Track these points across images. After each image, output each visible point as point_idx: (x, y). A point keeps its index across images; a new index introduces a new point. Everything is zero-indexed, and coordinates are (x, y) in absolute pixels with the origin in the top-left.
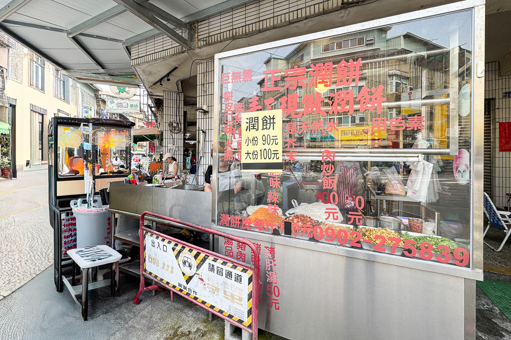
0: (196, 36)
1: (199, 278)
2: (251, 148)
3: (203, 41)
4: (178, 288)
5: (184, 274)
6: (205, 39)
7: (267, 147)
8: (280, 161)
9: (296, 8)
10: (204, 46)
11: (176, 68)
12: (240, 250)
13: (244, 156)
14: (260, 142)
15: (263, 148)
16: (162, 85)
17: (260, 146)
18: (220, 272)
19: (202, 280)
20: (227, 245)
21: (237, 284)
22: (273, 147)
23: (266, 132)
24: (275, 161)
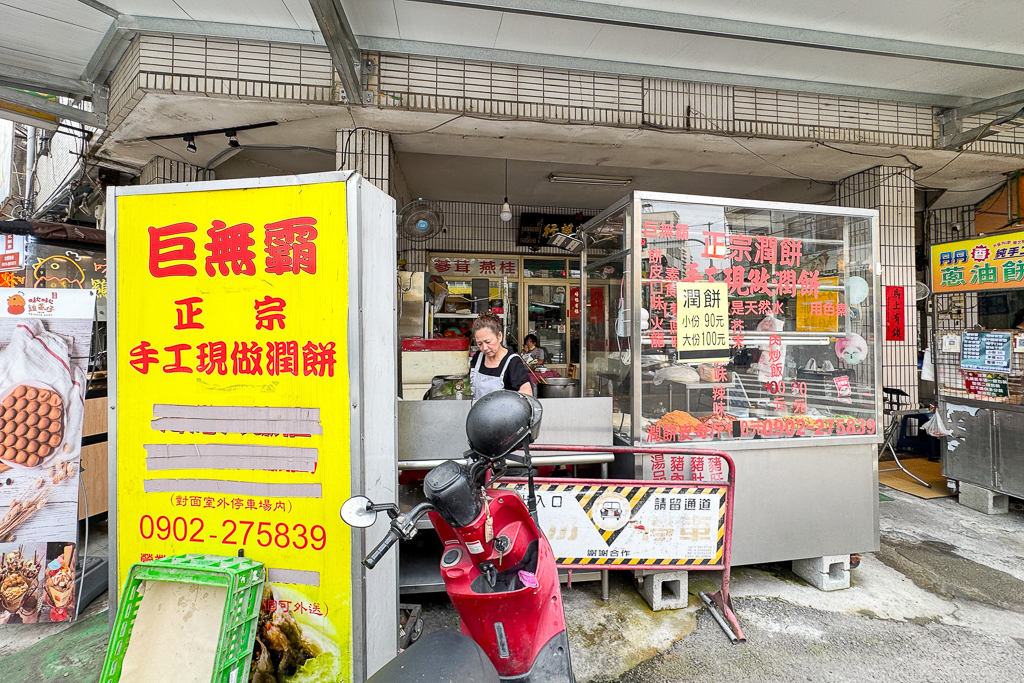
0: (375, 80)
1: (636, 527)
2: (691, 331)
3: (393, 97)
4: (587, 558)
5: (602, 532)
6: (398, 95)
7: (711, 329)
8: (727, 347)
9: (579, 104)
10: (394, 107)
11: (274, 123)
12: (676, 471)
13: (681, 340)
14: (702, 322)
15: (706, 330)
16: (194, 148)
17: (702, 328)
18: (675, 505)
19: (642, 528)
20: (655, 470)
21: (704, 513)
22: (719, 330)
23: (709, 310)
24: (721, 347)
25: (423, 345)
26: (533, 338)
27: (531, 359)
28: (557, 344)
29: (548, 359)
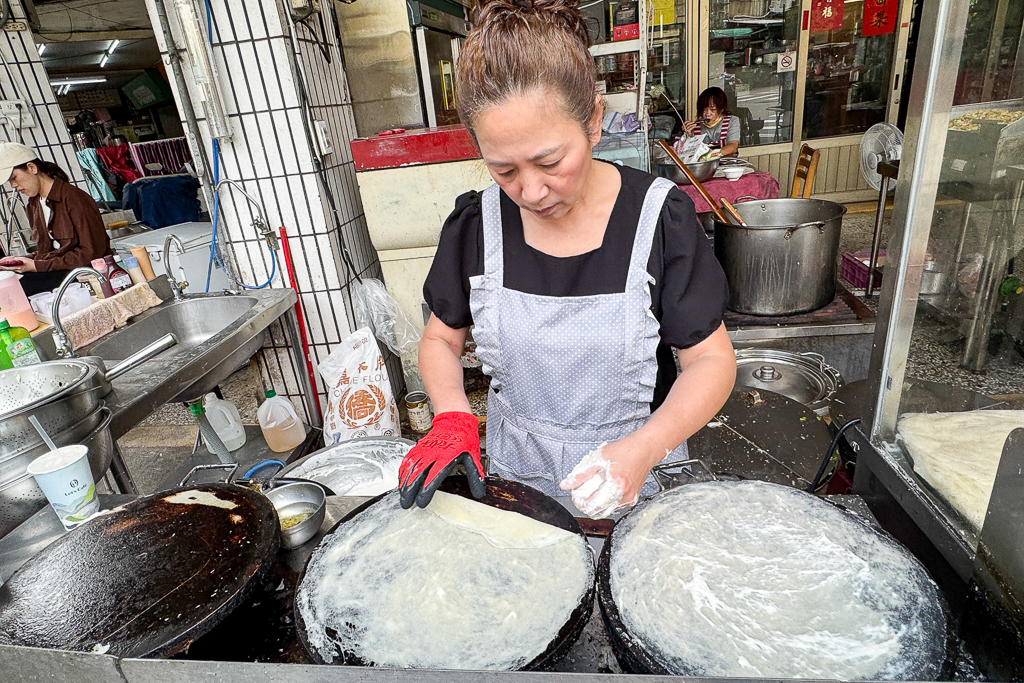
25: (402, 152)
26: (717, 99)
27: (703, 149)
28: (774, 94)
29: (752, 134)
